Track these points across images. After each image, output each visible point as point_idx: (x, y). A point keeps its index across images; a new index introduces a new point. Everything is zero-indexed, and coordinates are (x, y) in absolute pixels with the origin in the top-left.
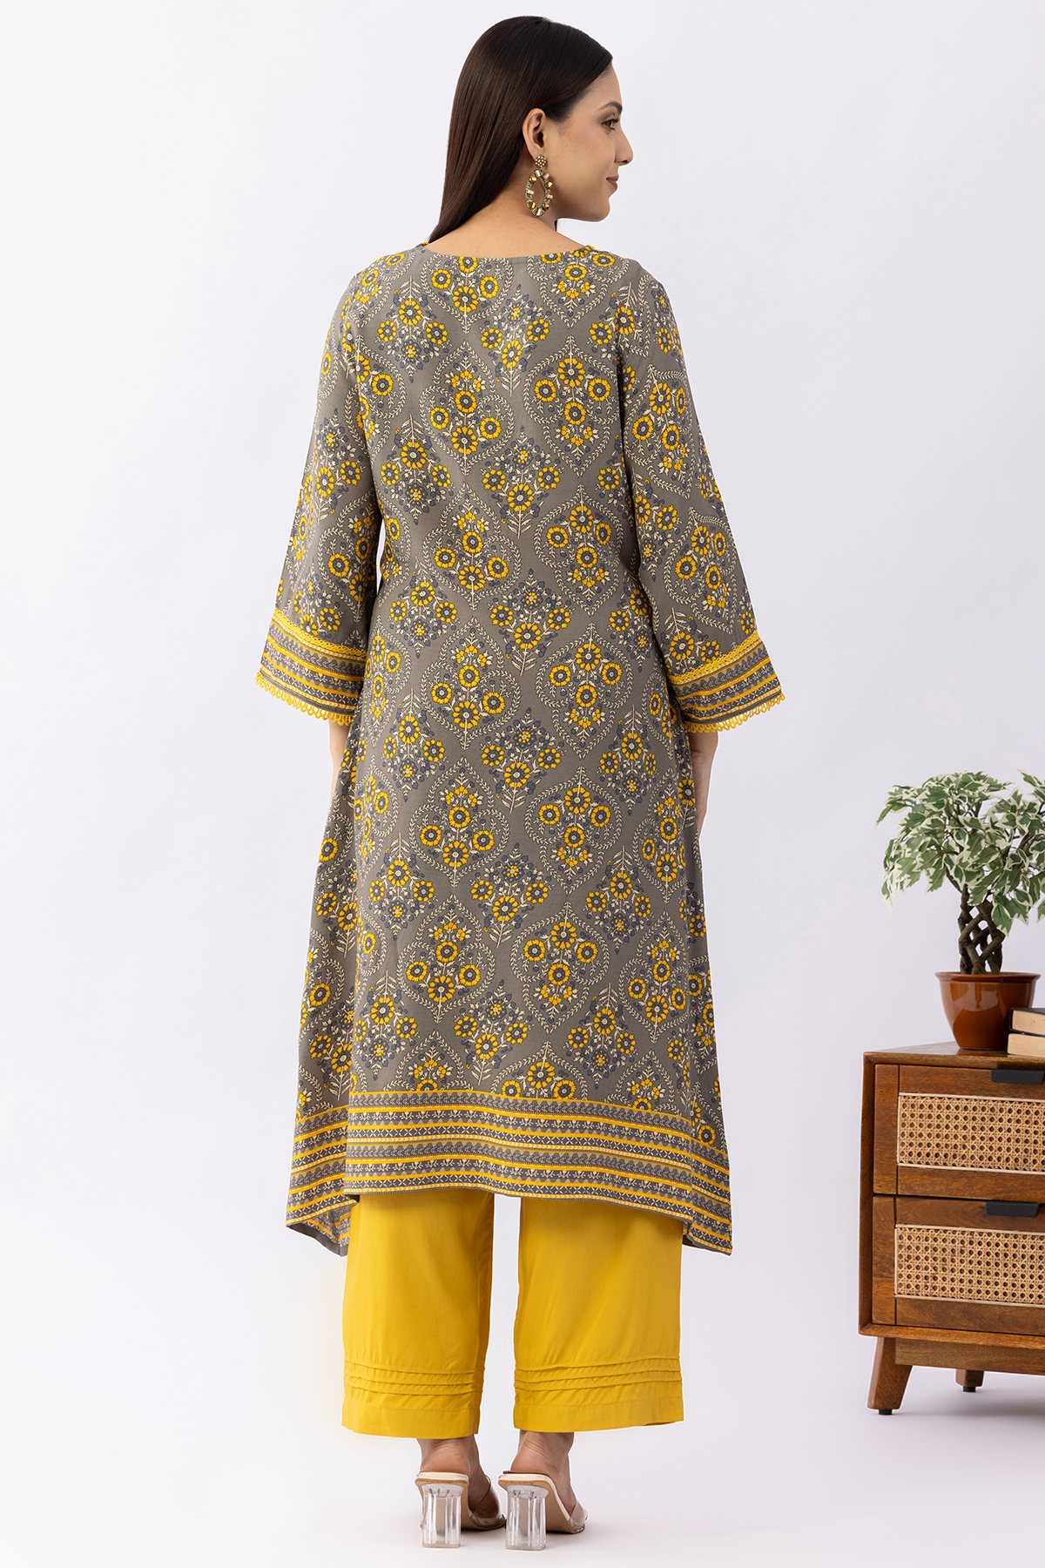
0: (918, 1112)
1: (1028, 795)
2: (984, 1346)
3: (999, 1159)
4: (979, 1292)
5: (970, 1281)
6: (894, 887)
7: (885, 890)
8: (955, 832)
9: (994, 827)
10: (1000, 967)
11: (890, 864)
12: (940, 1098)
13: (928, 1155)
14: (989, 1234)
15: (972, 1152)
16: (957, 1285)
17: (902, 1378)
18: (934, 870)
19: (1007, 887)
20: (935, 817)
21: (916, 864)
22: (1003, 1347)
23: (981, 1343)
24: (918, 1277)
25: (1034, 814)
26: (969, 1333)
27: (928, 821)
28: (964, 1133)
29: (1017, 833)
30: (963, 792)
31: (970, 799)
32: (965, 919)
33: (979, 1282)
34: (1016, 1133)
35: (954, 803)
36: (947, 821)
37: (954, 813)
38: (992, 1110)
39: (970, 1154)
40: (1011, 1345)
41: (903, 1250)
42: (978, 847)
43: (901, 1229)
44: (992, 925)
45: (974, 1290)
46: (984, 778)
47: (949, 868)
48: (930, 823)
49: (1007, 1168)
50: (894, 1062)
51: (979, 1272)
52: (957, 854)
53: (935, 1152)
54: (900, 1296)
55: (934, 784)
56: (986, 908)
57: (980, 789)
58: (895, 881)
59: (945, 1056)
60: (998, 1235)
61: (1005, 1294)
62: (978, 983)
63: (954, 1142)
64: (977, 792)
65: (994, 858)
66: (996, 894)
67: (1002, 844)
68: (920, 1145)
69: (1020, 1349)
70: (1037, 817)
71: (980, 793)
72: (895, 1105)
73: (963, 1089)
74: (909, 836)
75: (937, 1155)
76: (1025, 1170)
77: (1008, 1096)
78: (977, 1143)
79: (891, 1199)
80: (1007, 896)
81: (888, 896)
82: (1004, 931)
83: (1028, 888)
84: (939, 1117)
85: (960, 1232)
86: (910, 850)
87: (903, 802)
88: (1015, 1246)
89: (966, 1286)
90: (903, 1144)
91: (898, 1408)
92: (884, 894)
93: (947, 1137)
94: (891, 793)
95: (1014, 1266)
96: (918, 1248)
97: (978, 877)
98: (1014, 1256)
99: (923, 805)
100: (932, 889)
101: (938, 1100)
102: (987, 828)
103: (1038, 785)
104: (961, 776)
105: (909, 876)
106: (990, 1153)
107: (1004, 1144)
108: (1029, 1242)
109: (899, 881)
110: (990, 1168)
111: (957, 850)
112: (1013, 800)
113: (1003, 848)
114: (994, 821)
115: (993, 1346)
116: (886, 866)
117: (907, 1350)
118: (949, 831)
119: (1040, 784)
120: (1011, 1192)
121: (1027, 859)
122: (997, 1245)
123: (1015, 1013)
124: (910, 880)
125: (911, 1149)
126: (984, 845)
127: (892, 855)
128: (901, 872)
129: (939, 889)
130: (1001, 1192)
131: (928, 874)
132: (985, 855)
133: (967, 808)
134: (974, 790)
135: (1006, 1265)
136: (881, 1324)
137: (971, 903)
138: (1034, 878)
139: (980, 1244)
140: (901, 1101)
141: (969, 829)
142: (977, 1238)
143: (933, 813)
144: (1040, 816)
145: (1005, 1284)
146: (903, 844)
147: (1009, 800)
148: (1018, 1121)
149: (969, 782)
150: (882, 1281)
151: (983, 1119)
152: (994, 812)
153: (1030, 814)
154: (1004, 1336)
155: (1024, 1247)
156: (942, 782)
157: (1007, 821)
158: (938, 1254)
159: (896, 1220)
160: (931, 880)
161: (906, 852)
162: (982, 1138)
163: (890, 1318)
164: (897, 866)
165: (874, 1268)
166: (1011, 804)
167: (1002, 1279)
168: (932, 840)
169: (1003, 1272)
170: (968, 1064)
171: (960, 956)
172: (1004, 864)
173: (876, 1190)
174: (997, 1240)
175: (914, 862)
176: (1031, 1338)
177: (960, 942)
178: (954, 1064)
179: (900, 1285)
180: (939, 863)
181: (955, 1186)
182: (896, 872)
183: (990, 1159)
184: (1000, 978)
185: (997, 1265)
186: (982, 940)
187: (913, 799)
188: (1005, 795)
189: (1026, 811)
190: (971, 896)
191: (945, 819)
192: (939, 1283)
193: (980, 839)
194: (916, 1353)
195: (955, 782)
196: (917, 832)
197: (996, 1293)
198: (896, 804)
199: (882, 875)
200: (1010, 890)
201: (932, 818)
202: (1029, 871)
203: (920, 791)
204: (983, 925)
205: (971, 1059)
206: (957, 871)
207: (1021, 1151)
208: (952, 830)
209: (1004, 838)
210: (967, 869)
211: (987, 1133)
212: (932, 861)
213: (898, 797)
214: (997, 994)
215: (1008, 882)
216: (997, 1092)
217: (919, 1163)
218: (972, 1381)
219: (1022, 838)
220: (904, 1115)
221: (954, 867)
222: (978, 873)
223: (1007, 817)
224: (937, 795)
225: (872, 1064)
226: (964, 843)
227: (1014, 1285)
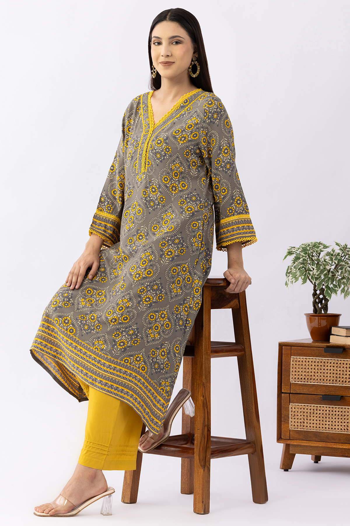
0: (298, 363)
1: (337, 250)
2: (321, 447)
3: (327, 380)
4: (319, 427)
5: (316, 424)
6: (289, 283)
7: (286, 284)
8: (311, 263)
9: (325, 262)
10: (327, 311)
11: (288, 275)
12: (306, 358)
13: (301, 379)
14: (323, 407)
15: (317, 378)
16: (311, 425)
17: (292, 458)
18: (304, 277)
19: (330, 283)
20: (304, 258)
21: (297, 275)
22: (328, 447)
23: (320, 446)
24: (298, 422)
25: (339, 257)
26: (316, 442)
27: (301, 259)
28: (314, 371)
29: (333, 264)
30: (314, 249)
31: (316, 251)
32: (315, 294)
33: (319, 424)
34: (333, 371)
35: (311, 253)
36: (309, 259)
37: (311, 257)
38: (324, 362)
39: (316, 378)
40: (331, 446)
41: (292, 412)
42: (319, 268)
43: (292, 405)
44: (324, 296)
45: (318, 427)
46: (322, 244)
47: (309, 276)
48: (302, 260)
49: (330, 383)
50: (289, 345)
51: (320, 421)
52: (312, 271)
53: (304, 378)
54: (291, 429)
55: (304, 246)
56: (322, 290)
57: (320, 248)
58: (290, 281)
59: (308, 343)
60: (326, 407)
61: (329, 428)
62: (319, 317)
63: (311, 374)
64: (319, 249)
65: (325, 272)
66: (326, 285)
67: (328, 267)
68: (299, 375)
69: (334, 448)
70: (340, 258)
71: (320, 249)
72: (290, 361)
73: (314, 355)
74: (295, 265)
75: (305, 379)
76: (336, 384)
77: (330, 358)
78: (319, 374)
79: (288, 394)
80: (330, 286)
81: (287, 286)
82: (329, 299)
83: (337, 283)
84: (305, 365)
85: (313, 406)
86: (295, 269)
87: (292, 252)
88: (332, 411)
89: (315, 425)
90: (292, 375)
91: (291, 469)
92: (286, 285)
93: (308, 372)
94: (288, 249)
95: (332, 418)
96: (298, 412)
97: (319, 279)
98: (332, 415)
99: (300, 253)
100: (303, 284)
101: (305, 359)
102: (323, 262)
103: (341, 246)
104: (313, 243)
105: (295, 279)
106: (323, 378)
107: (329, 375)
108: (337, 410)
109: (291, 281)
110: (323, 383)
111: (312, 269)
112: (332, 251)
113: (328, 269)
114: (325, 259)
115: (324, 447)
116: (286, 275)
117: (294, 448)
118: (309, 263)
119: (342, 246)
120: (331, 392)
121: (337, 273)
122: (326, 411)
123: (333, 328)
124: (295, 280)
125: (295, 377)
126: (321, 268)
127: (289, 271)
128: (292, 277)
129: (305, 284)
130: (327, 392)
131: (302, 278)
132: (322, 272)
133: (315, 254)
134: (318, 248)
135: (329, 418)
136: (284, 439)
137: (317, 288)
138: (339, 280)
139: (320, 410)
140: (292, 359)
141: (316, 262)
142: (319, 408)
143: (303, 256)
144: (341, 257)
145: (329, 425)
146: (292, 268)
147: (330, 252)
148: (334, 367)
149: (316, 245)
150: (285, 424)
151: (321, 366)
152: (325, 256)
153: (338, 257)
154: (328, 443)
155: (335, 411)
156: (307, 245)
157: (330, 259)
158: (305, 414)
159: (290, 402)
160: (303, 280)
161: (294, 270)
162: (321, 373)
163: (288, 437)
164: (291, 275)
165: (282, 419)
166: (331, 253)
167: (328, 423)
168: (303, 266)
169: (328, 420)
170: (316, 346)
171: (313, 308)
172: (329, 275)
173: (283, 391)
174: (326, 409)
175: (297, 274)
176: (338, 444)
177: (313, 303)
178: (311, 346)
179: (291, 425)
180: (306, 274)
181: (311, 390)
182: (290, 278)
183: (324, 380)
184: (327, 315)
185: (326, 418)
186: (321, 302)
187: (296, 251)
188: (329, 250)
189: (337, 256)
190: (317, 286)
191: (307, 258)
192: (305, 424)
193: (320, 266)
194: (297, 449)
195: (311, 245)
196: (298, 263)
197: (326, 428)
198: (290, 253)
199: (285, 279)
200: (331, 284)
201: (303, 258)
202: (338, 277)
203: (299, 249)
204: (321, 296)
205: (317, 344)
206: (312, 277)
207: (335, 377)
208: (310, 262)
209: (329, 265)
210: (315, 276)
211: (323, 371)
212: (303, 273)
213: (291, 250)
214: (326, 321)
215: (330, 281)
216: (326, 356)
217: (298, 382)
218: (317, 459)
219: (335, 265)
220: (293, 365)
221: (311, 276)
222: (319, 278)
223: (330, 258)
224: (304, 250)
225: (282, 346)
226: (314, 267)
227: (332, 425)
